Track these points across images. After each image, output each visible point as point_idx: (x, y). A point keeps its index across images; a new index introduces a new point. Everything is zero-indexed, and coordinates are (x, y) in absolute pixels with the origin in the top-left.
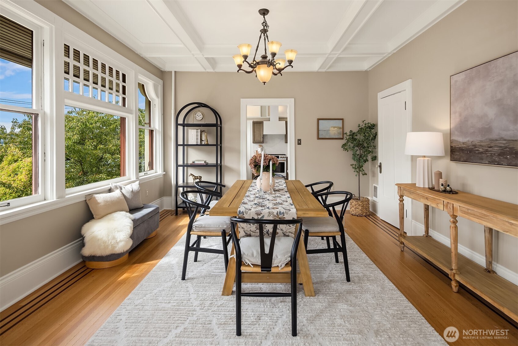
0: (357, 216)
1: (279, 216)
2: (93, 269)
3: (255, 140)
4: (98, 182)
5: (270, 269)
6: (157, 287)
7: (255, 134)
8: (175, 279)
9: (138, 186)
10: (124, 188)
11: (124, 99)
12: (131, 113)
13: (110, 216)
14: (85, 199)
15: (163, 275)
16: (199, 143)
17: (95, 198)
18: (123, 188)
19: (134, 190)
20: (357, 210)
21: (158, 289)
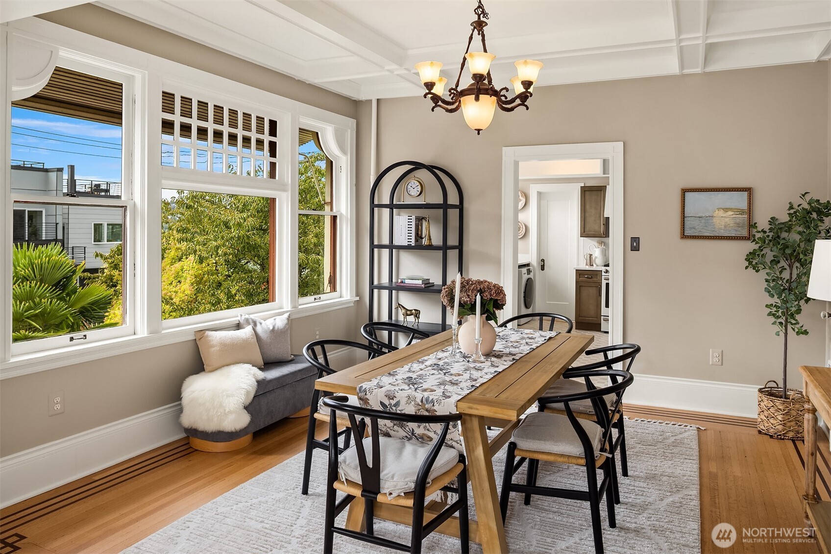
0: (771, 437)
1: (425, 405)
2: (197, 450)
3: (587, 229)
4: (231, 310)
5: (376, 496)
6: (260, 495)
7: (587, 215)
8: (294, 490)
9: (286, 321)
10: (261, 324)
11: (273, 165)
12: (285, 191)
13: (226, 370)
14: (195, 338)
15: (281, 481)
16: (413, 243)
17: (207, 336)
18: (258, 324)
19: (276, 328)
20: (772, 421)
21: (260, 499)
